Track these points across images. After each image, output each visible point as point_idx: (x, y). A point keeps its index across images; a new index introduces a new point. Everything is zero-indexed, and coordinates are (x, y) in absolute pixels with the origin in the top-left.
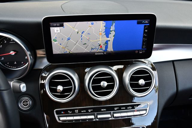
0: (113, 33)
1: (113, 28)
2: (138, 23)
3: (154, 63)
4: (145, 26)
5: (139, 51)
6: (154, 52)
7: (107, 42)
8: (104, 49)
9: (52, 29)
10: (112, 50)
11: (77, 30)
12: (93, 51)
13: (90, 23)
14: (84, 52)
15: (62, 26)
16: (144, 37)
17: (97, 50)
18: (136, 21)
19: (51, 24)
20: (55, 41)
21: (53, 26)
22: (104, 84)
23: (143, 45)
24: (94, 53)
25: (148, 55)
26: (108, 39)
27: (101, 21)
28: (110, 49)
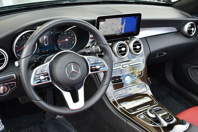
0: (125, 23)
1: (125, 21)
2: (135, 18)
3: (139, 39)
4: (137, 19)
5: (134, 32)
6: (140, 32)
7: (122, 28)
8: (120, 32)
9: (100, 22)
10: (124, 32)
11: (110, 23)
12: (116, 33)
13: (116, 19)
14: (112, 34)
15: (104, 21)
16: (137, 24)
17: (118, 33)
18: (134, 17)
19: (100, 20)
20: (101, 29)
21: (101, 21)
22: (123, 49)
23: (136, 29)
24: (116, 34)
25: (137, 34)
26: (123, 26)
27: (120, 18)
28: (123, 32)
